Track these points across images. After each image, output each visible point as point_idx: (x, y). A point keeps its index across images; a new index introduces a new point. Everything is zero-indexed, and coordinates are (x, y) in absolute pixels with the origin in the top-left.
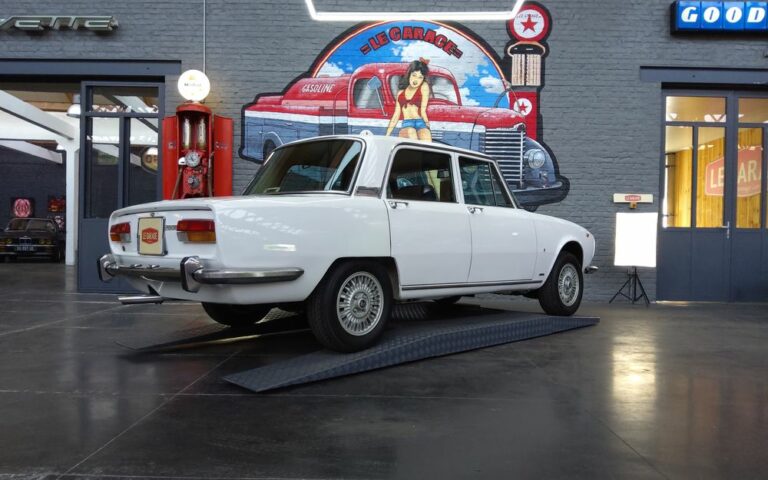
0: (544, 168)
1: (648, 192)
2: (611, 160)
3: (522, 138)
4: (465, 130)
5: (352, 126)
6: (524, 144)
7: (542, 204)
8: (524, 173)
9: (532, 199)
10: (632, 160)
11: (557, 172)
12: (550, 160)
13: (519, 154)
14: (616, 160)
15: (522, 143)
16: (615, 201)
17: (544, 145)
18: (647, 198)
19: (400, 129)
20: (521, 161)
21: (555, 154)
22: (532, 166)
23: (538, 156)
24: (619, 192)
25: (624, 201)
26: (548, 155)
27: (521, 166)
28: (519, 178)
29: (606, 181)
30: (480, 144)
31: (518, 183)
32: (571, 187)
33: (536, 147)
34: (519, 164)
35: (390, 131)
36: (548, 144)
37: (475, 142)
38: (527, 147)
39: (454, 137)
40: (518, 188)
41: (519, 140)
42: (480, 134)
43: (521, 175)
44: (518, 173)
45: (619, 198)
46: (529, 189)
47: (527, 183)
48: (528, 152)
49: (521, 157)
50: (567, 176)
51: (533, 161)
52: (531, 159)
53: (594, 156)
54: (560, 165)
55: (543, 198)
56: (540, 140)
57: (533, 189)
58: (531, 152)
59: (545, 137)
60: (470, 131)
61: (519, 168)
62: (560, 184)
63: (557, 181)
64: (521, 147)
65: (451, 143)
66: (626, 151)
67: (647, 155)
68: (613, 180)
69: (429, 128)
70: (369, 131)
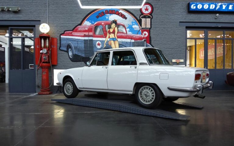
1: (182, 59)
2: (171, 50)
3: (145, 43)
4: (128, 41)
5: (94, 40)
6: (146, 45)
10: (177, 49)
14: (173, 50)
15: (145, 45)
16: (173, 61)
17: (152, 45)
18: (182, 61)
19: (109, 41)
24: (174, 59)
25: (175, 62)
29: (170, 56)
30: (133, 45)
33: (149, 46)
35: (106, 42)
37: (132, 45)
39: (125, 43)
41: (144, 44)
42: (133, 42)
45: (174, 61)
53: (166, 48)
56: (150, 44)
59: (152, 43)
60: (130, 41)
65: (124, 45)
66: (176, 47)
67: (182, 48)
68: (172, 55)
69: (117, 41)
70: (99, 42)
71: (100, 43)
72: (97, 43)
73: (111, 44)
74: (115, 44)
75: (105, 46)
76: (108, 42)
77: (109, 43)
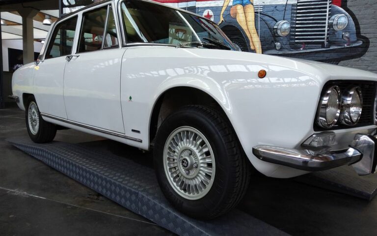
0: (346, 29)
3: (328, 6)
4: (280, 3)
5: (198, 8)
6: (329, 11)
7: (343, 60)
8: (328, 34)
9: (334, 56)
11: (358, 33)
12: (352, 22)
13: (325, 19)
15: (328, 10)
17: (348, 10)
19: (231, 7)
20: (327, 25)
21: (357, 17)
22: (335, 28)
23: (342, 19)
26: (351, 18)
27: (326, 29)
28: (324, 39)
30: (292, 13)
31: (323, 43)
32: (371, 44)
33: (340, 12)
34: (324, 27)
35: (224, 8)
36: (351, 9)
37: (289, 12)
38: (332, 13)
39: (272, 8)
40: (323, 47)
41: (326, 8)
42: (293, 5)
43: (326, 36)
44: (324, 35)
46: (331, 48)
47: (331, 43)
48: (333, 17)
49: (327, 22)
50: (367, 36)
51: (337, 24)
52: (335, 23)
54: (361, 26)
55: (344, 55)
56: (344, 6)
57: (336, 47)
58: (335, 17)
59: (349, 3)
60: (285, 3)
61: (324, 31)
62: (360, 43)
63: (358, 40)
64: (327, 14)
65: (270, 14)
69: (252, 4)
70: (209, 10)
71: (211, 13)
72: (205, 13)
73: (236, 14)
74: (245, 13)
75: (222, 19)
76: (229, 8)
77: (231, 12)
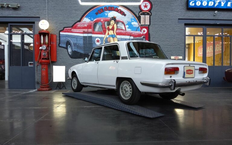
1: (181, 56)
2: (170, 46)
3: (144, 40)
4: (127, 38)
5: (93, 37)
10: (176, 46)
14: (172, 46)
16: (171, 58)
24: (173, 56)
29: (169, 53)
35: (105, 38)
39: (124, 40)
42: (132, 39)
43: (144, 51)
46: (146, 55)
53: (165, 45)
56: (149, 41)
59: (151, 40)
60: (129, 38)
62: (155, 54)
66: (175, 44)
67: (180, 45)
68: (171, 52)
69: (117, 37)
71: (99, 40)
73: (110, 40)
74: (114, 41)
77: (108, 40)
